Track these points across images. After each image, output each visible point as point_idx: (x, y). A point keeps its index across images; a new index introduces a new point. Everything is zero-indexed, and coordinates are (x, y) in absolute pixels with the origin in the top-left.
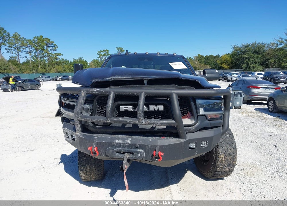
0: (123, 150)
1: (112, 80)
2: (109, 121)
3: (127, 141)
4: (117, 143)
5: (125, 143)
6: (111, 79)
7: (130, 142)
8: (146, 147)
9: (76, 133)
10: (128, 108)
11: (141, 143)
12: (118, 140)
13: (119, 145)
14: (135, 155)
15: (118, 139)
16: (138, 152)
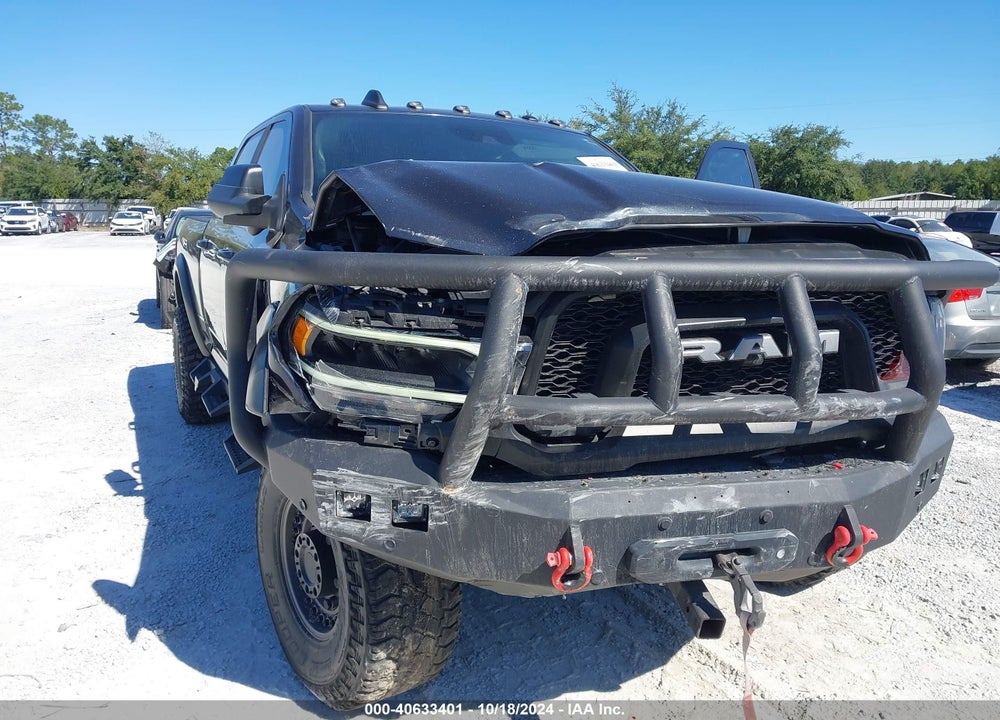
0: (715, 540)
1: (627, 226)
2: (669, 416)
3: (719, 499)
4: (679, 517)
5: (713, 508)
6: (626, 220)
7: (735, 505)
8: (801, 513)
9: (444, 491)
10: (700, 348)
11: (782, 500)
12: (683, 501)
13: (689, 523)
14: (766, 555)
15: (681, 496)
16: (776, 543)
